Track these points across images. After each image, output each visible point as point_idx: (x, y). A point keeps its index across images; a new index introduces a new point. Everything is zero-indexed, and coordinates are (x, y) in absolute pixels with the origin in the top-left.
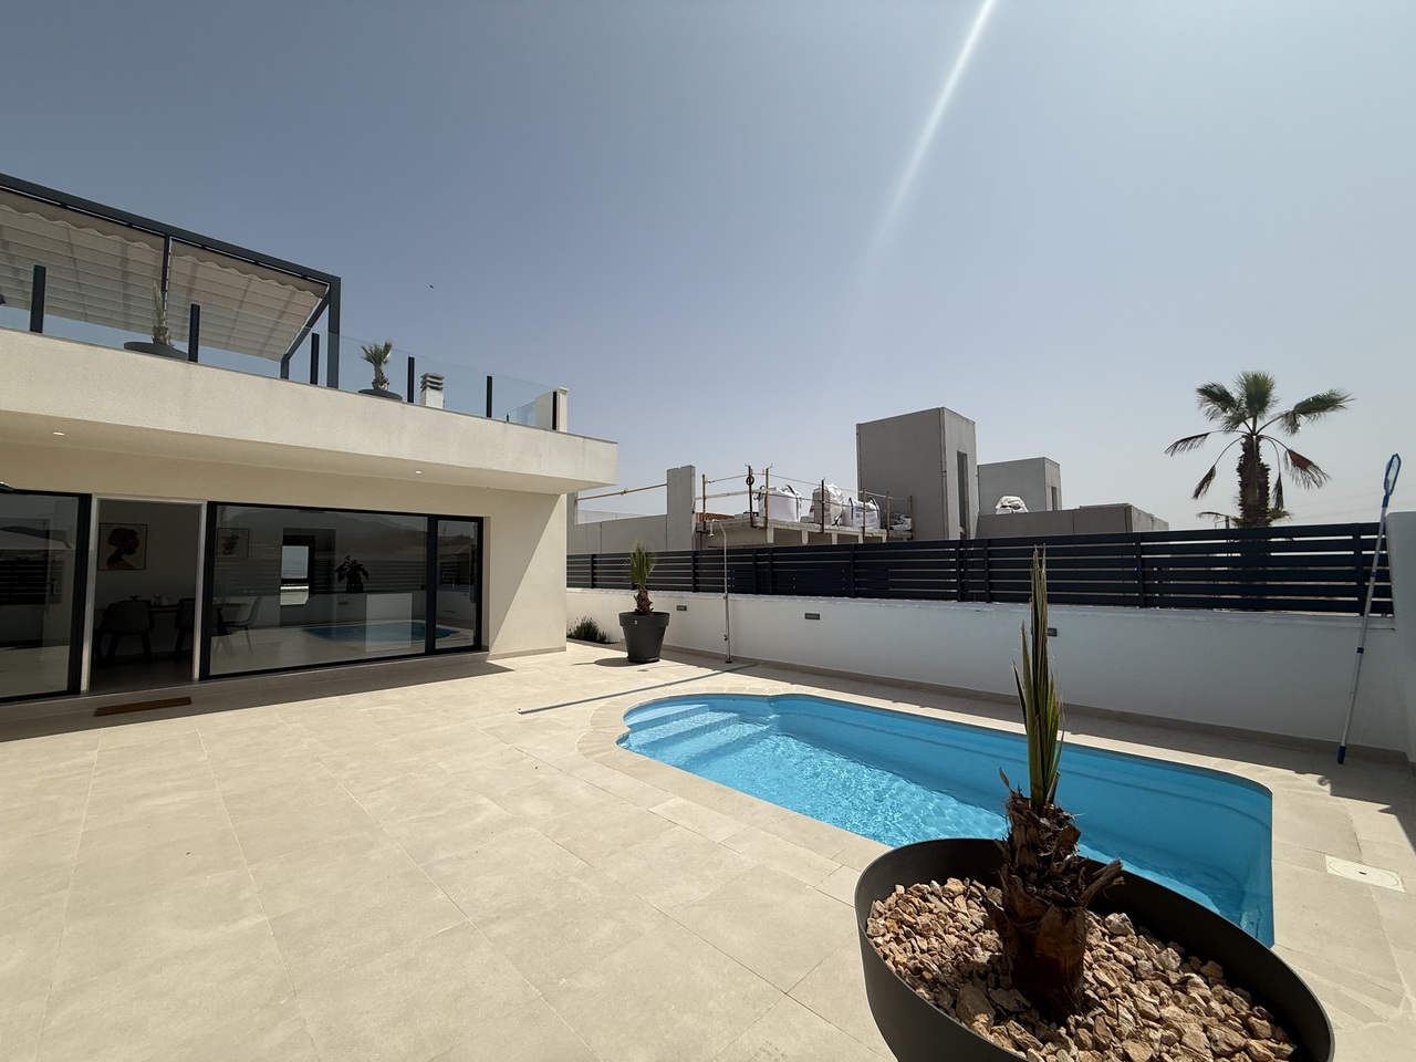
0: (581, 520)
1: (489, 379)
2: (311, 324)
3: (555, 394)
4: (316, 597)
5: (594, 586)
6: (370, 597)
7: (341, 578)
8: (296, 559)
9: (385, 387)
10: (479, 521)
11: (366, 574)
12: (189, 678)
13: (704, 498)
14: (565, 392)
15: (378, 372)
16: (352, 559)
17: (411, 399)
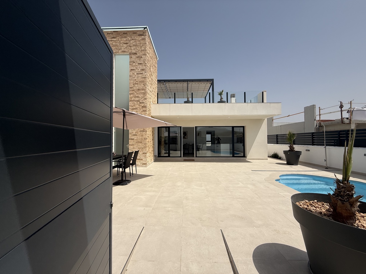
0: (275, 125)
1: (245, 93)
2: (208, 91)
3: (263, 92)
4: (212, 145)
5: (277, 143)
6: (222, 145)
7: (216, 140)
8: (208, 137)
9: (222, 100)
10: (243, 127)
11: (221, 140)
12: (194, 157)
13: (320, 115)
14: (265, 91)
15: (221, 97)
16: (218, 137)
17: (227, 102)
